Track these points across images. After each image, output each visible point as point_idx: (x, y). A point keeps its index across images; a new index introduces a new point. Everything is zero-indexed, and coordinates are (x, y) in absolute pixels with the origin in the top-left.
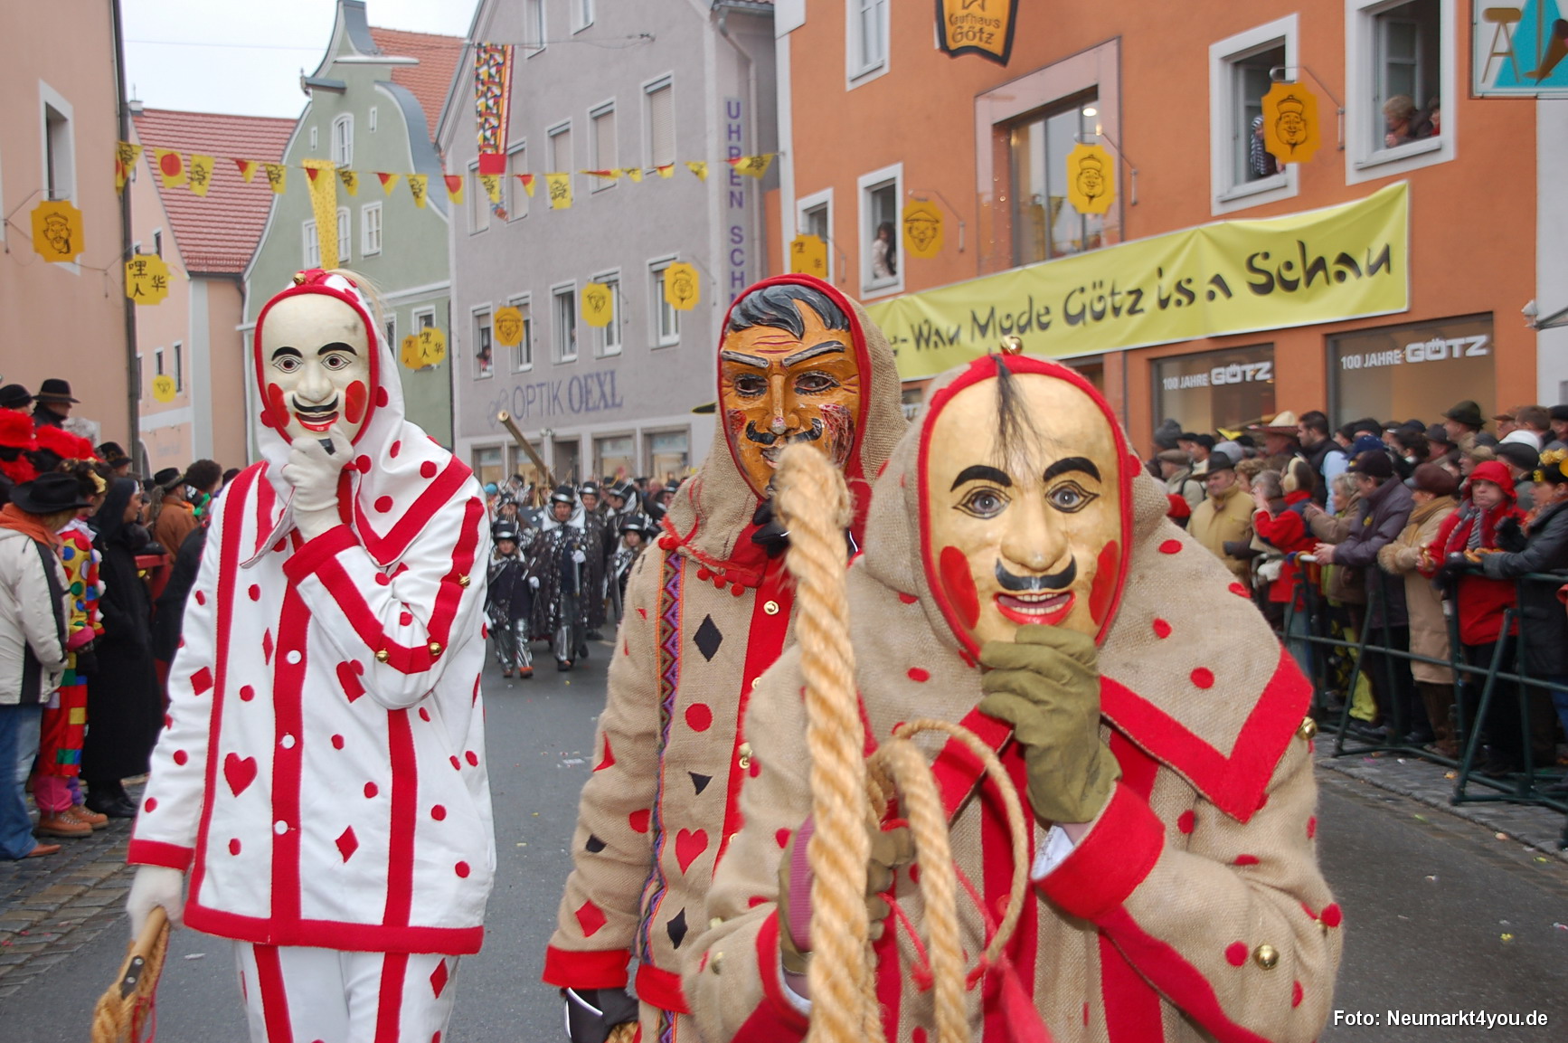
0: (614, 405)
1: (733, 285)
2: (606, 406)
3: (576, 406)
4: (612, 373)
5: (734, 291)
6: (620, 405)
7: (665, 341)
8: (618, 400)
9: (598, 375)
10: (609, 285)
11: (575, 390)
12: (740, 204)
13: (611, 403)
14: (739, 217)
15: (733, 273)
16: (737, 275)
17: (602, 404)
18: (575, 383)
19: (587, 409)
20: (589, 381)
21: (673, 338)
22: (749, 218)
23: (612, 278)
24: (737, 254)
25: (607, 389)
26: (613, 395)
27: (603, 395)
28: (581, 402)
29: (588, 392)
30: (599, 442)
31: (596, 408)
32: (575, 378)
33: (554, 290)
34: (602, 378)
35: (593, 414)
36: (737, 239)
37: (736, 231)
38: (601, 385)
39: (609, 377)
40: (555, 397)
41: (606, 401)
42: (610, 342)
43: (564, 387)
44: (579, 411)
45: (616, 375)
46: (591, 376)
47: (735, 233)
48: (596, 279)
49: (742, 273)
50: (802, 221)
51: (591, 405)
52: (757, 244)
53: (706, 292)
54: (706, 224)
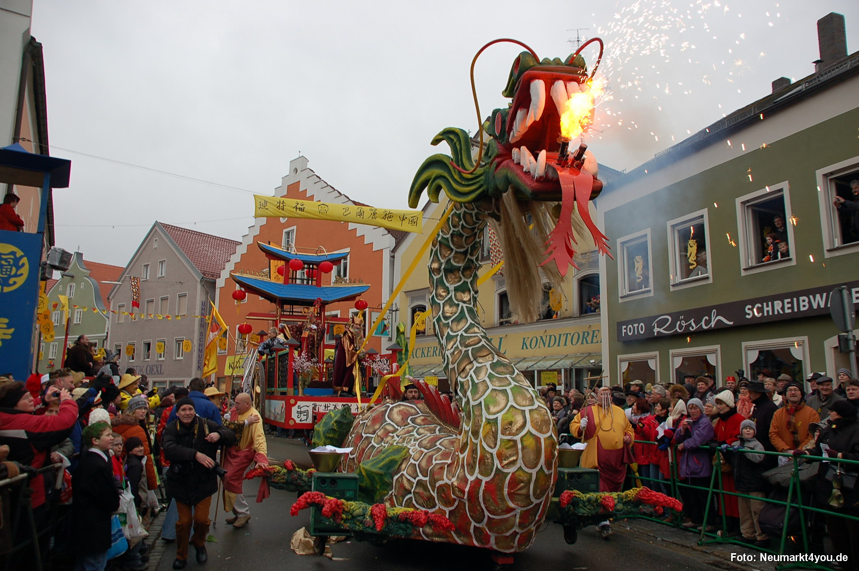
4: (161, 365)
5: (200, 348)
6: (163, 374)
7: (178, 358)
9: (156, 365)
11: (148, 368)
13: (160, 373)
14: (203, 330)
15: (200, 344)
17: (157, 373)
18: (149, 367)
19: (152, 374)
20: (153, 367)
21: (181, 358)
24: (201, 339)
25: (159, 369)
26: (161, 371)
27: (157, 371)
29: (153, 370)
31: (155, 374)
32: (149, 365)
33: (144, 342)
35: (153, 376)
36: (202, 335)
37: (201, 333)
38: (157, 368)
39: (159, 366)
40: (142, 370)
42: (161, 357)
43: (145, 367)
46: (154, 365)
48: (158, 340)
49: (202, 344)
53: (192, 348)
54: (194, 331)
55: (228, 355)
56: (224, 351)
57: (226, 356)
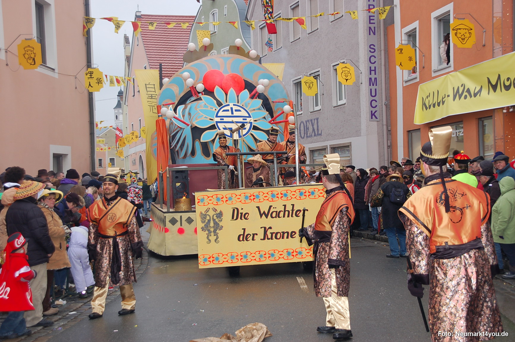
0: (318, 134)
1: (371, 74)
2: (315, 135)
3: (303, 136)
4: (317, 119)
5: (370, 76)
6: (321, 134)
7: (340, 103)
8: (320, 132)
9: (311, 120)
10: (316, 77)
12: (374, 34)
13: (317, 133)
14: (374, 39)
15: (370, 67)
16: (373, 68)
17: (313, 134)
18: (302, 125)
19: (307, 137)
20: (308, 123)
21: (344, 101)
22: (379, 40)
23: (316, 74)
24: (372, 58)
25: (315, 127)
26: (318, 129)
27: (314, 130)
28: (305, 134)
29: (308, 129)
30: (312, 152)
31: (311, 136)
32: (302, 122)
33: (293, 81)
34: (313, 121)
35: (309, 139)
36: (373, 50)
37: (372, 47)
38: (313, 125)
39: (316, 121)
41: (315, 133)
42: (317, 105)
44: (304, 138)
45: (319, 120)
46: (309, 121)
47: (372, 48)
48: (310, 74)
49: (375, 67)
50: (404, 37)
51: (308, 135)
52: (383, 52)
53: (358, 77)
54: (358, 44)
55: (422, 81)
56: (414, 76)
57: (416, 85)
